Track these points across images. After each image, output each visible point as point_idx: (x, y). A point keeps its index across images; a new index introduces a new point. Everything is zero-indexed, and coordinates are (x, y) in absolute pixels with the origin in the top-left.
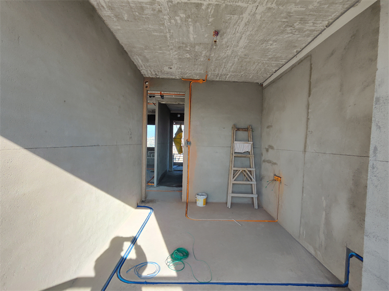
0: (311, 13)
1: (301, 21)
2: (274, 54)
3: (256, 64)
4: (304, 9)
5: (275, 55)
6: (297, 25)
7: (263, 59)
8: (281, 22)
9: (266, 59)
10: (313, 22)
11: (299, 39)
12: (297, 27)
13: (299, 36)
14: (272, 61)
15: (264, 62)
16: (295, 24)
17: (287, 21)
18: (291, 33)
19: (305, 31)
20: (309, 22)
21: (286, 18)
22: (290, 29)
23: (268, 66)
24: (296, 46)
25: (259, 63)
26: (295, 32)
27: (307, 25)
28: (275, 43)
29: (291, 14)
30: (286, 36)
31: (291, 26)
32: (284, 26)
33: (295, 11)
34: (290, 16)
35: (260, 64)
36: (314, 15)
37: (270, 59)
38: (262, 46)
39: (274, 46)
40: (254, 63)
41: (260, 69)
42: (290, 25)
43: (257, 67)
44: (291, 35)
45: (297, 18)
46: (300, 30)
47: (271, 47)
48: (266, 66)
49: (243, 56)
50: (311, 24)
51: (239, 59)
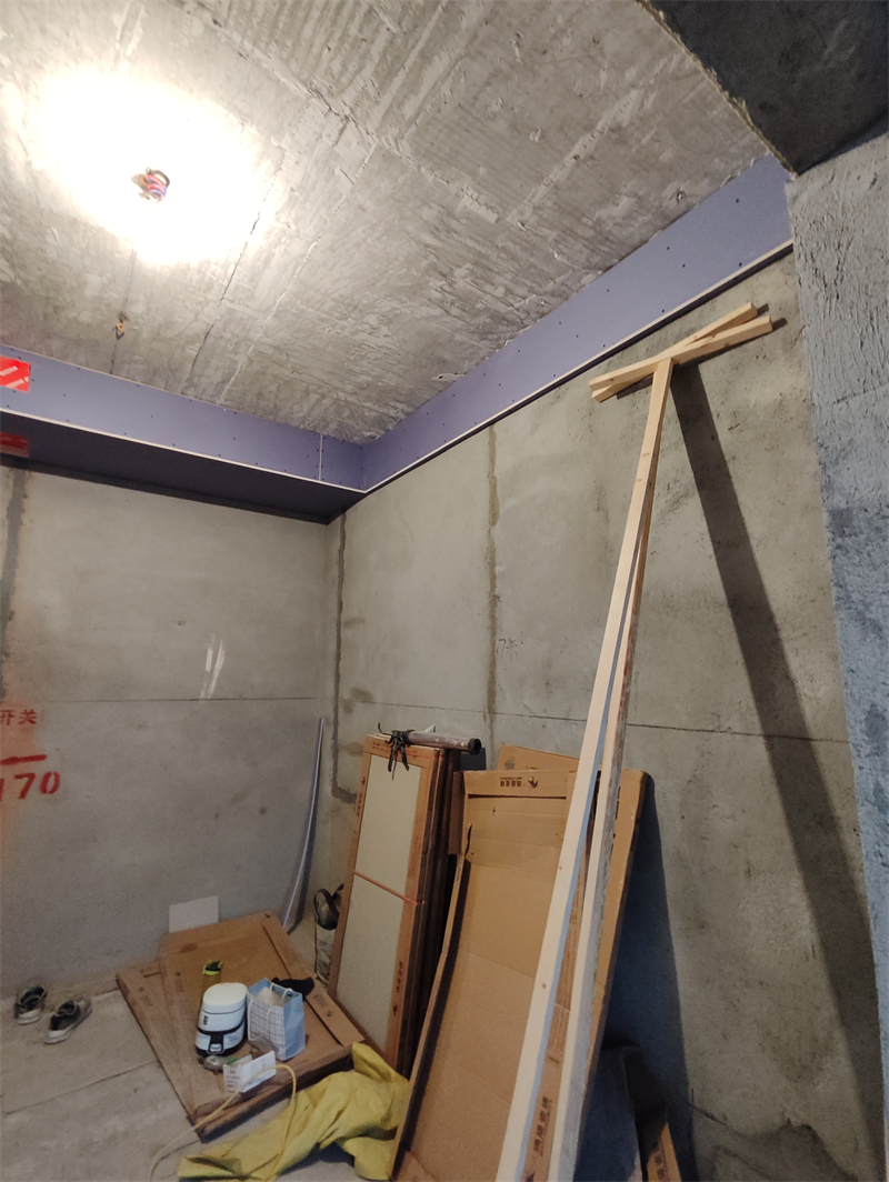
0: (509, 244)
1: (476, 264)
2: (378, 371)
3: (314, 397)
4: (492, 217)
5: (379, 378)
6: (462, 279)
7: (336, 383)
8: (419, 242)
9: (349, 388)
10: (506, 286)
12: (460, 285)
13: (459, 323)
14: (368, 398)
15: (342, 395)
16: (458, 272)
17: (436, 249)
18: (440, 304)
19: (477, 314)
20: (498, 279)
21: (435, 231)
22: (437, 284)
23: (352, 416)
24: (444, 362)
25: (323, 396)
26: (452, 304)
27: (488, 288)
28: (385, 330)
29: (454, 224)
30: (424, 311)
31: (443, 275)
32: (424, 263)
33: (468, 215)
34: (450, 230)
35: (326, 402)
36: (513, 258)
37: (361, 387)
38: (343, 328)
39: (381, 341)
40: (307, 392)
41: (323, 419)
42: (442, 267)
43: (316, 412)
44: (437, 311)
45: (469, 248)
46: (466, 303)
47: (373, 341)
48: (347, 413)
49: (270, 351)
50: (500, 291)
51: (250, 361)
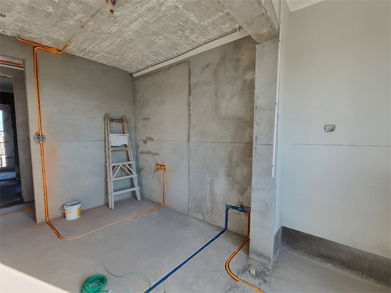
1: (191, 30)
2: (158, 49)
6: (187, 33)
7: (145, 50)
8: (178, 24)
9: (148, 51)
11: (182, 44)
12: (186, 33)
13: (184, 41)
14: (153, 55)
15: (146, 53)
16: (186, 31)
17: (183, 26)
18: (180, 37)
21: (183, 22)
22: (180, 32)
23: (147, 58)
24: (177, 49)
25: (140, 52)
26: (183, 37)
27: (193, 35)
28: (163, 40)
30: (175, 37)
31: (183, 31)
32: (178, 28)
33: (192, 21)
34: (187, 23)
35: (140, 54)
37: (152, 52)
38: (152, 38)
39: (162, 42)
44: (179, 38)
45: (190, 27)
46: (187, 37)
47: (159, 42)
48: (145, 57)
49: (128, 40)
